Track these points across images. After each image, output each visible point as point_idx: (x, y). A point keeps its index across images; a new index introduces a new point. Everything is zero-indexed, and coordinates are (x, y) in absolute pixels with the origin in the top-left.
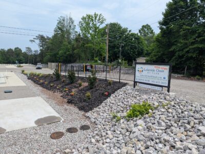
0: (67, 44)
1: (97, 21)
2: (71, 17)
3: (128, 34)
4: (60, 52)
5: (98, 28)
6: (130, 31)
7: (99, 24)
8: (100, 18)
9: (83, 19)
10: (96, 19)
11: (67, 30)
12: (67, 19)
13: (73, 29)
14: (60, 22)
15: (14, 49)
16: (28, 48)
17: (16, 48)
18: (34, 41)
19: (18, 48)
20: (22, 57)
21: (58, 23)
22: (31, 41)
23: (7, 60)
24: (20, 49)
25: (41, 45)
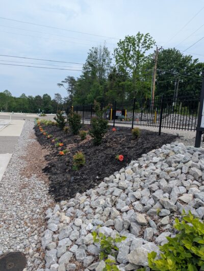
0: (99, 84)
1: (140, 45)
2: (106, 47)
3: (192, 65)
4: (89, 96)
5: (142, 56)
6: (196, 61)
7: (143, 50)
8: (145, 40)
9: (121, 43)
10: (139, 42)
11: (99, 65)
12: (100, 50)
13: (108, 64)
14: (91, 55)
15: (42, 96)
16: (57, 94)
17: (44, 95)
18: (62, 85)
19: (47, 95)
20: (50, 106)
21: (89, 58)
22: (60, 85)
23: (34, 109)
24: (49, 96)
25: (70, 89)
